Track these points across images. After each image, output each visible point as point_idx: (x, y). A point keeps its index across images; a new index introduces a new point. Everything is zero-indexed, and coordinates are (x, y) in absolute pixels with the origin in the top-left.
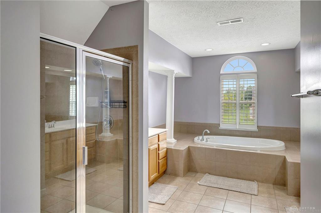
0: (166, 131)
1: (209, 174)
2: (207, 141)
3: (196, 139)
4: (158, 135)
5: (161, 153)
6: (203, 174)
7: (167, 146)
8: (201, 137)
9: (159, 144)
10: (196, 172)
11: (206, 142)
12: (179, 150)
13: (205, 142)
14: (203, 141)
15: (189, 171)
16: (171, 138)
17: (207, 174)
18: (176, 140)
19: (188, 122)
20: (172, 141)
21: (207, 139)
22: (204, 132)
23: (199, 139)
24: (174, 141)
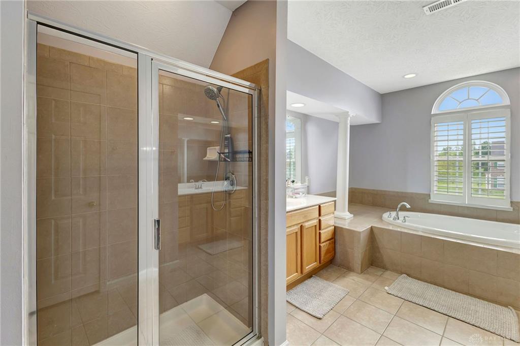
1: (408, 275)
2: (405, 221)
3: (386, 216)
4: (320, 206)
5: (325, 232)
6: (396, 274)
7: (335, 223)
8: (394, 214)
9: (320, 220)
10: (384, 268)
11: (403, 222)
12: (354, 231)
13: (401, 222)
14: (398, 221)
15: (372, 265)
16: (344, 211)
17: (404, 275)
18: (352, 215)
19: (374, 190)
20: (346, 216)
21: (404, 217)
22: (399, 206)
23: (390, 217)
24: (348, 215)
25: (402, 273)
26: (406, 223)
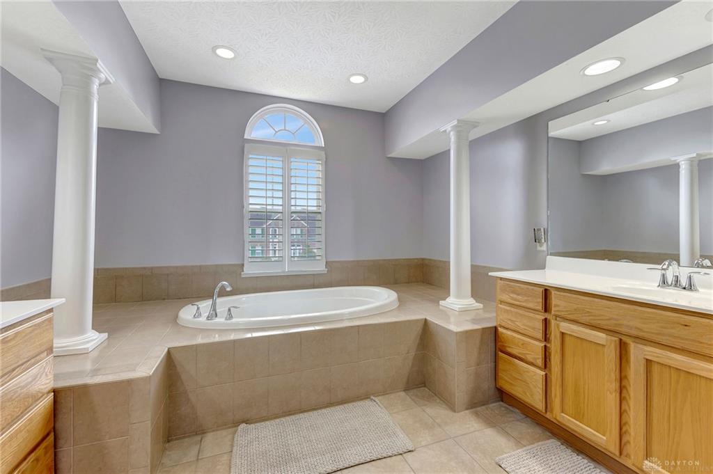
0: (51, 310)
1: (247, 422)
2: (230, 316)
3: (187, 313)
6: (224, 433)
8: (205, 305)
10: (200, 432)
11: (226, 319)
13: (223, 320)
14: (217, 320)
15: (170, 442)
16: (81, 330)
17: (243, 426)
18: (105, 335)
19: (145, 268)
20: (88, 342)
21: (229, 310)
22: (217, 290)
23: (200, 315)
24: (92, 339)
25: (236, 424)
26: (234, 320)
